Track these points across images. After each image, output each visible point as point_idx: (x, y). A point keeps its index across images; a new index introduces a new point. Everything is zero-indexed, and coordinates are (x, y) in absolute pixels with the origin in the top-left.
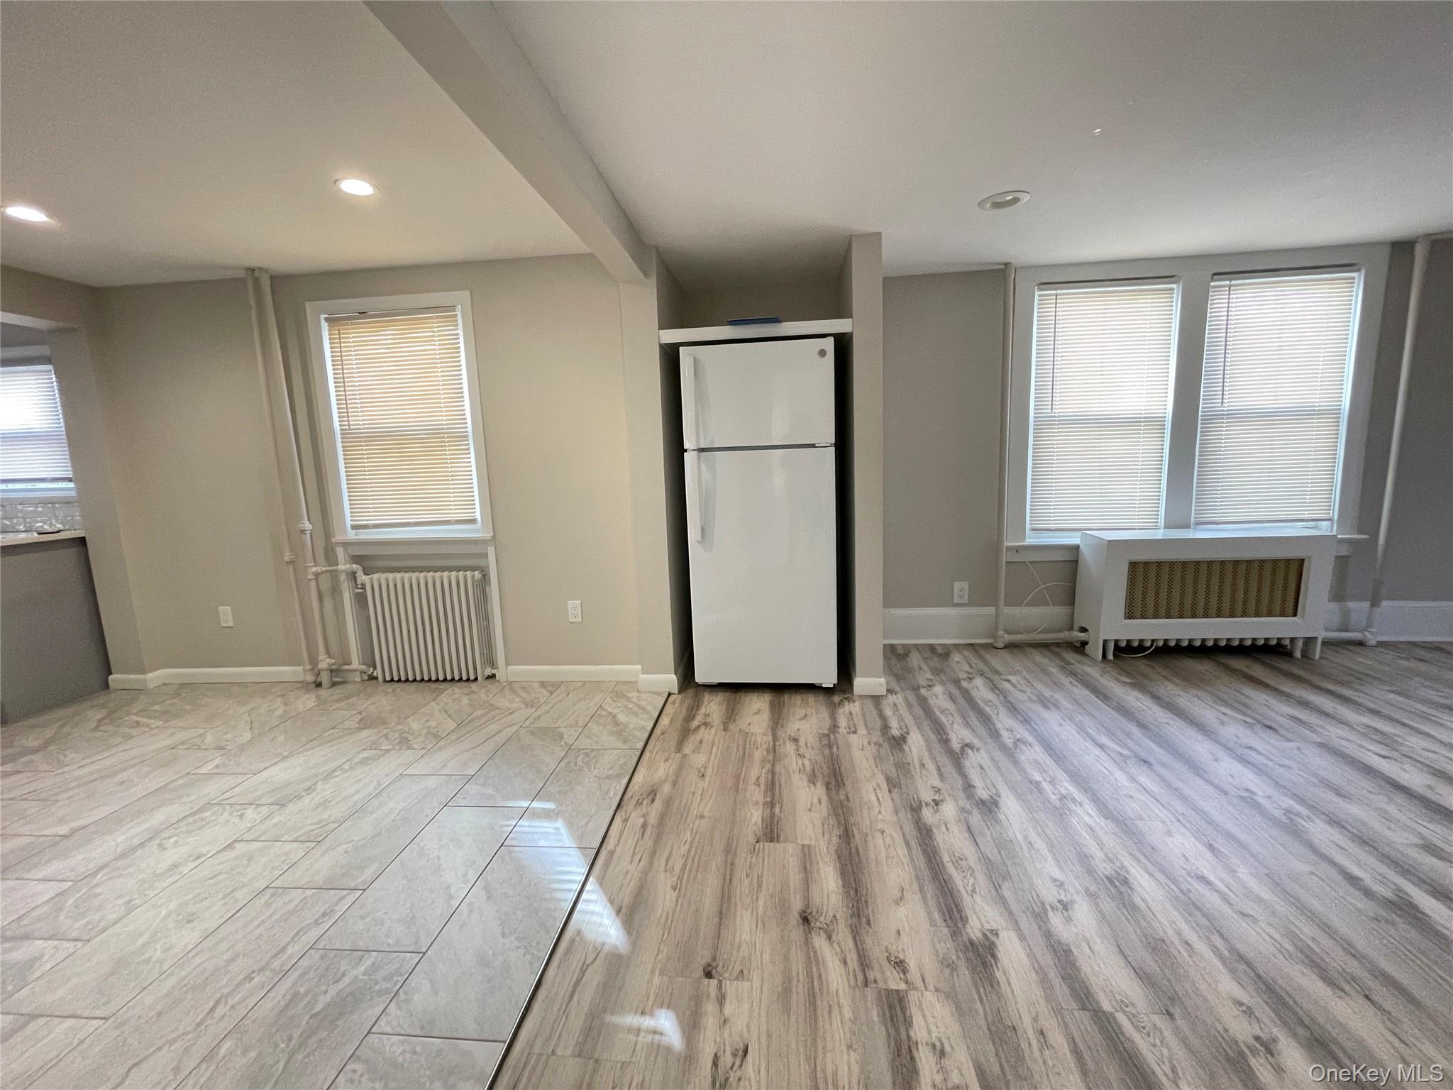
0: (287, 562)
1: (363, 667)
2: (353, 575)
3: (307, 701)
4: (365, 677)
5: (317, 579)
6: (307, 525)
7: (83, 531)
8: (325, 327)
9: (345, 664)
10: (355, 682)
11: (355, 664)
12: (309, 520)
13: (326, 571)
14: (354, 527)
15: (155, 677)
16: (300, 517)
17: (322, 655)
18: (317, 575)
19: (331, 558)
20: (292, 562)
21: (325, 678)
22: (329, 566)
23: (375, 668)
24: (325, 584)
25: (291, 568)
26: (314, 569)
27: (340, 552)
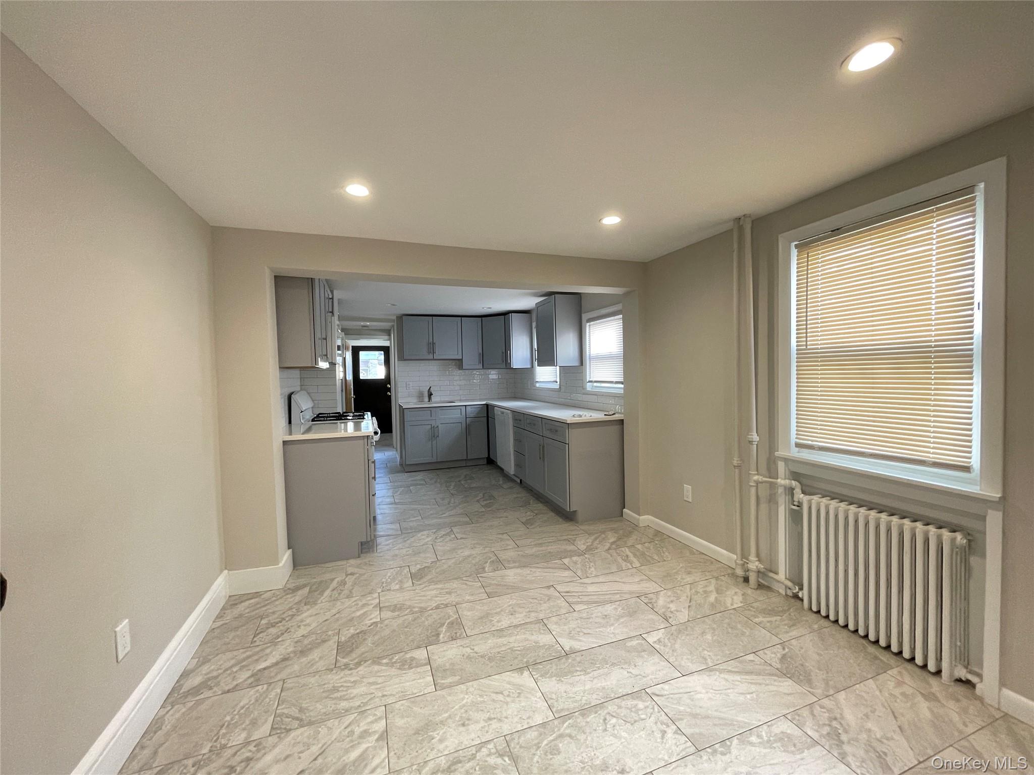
0: (735, 466)
1: (790, 584)
2: (791, 491)
3: (734, 597)
4: (790, 593)
5: (757, 487)
6: (755, 437)
7: (623, 415)
8: (794, 252)
9: (771, 571)
10: (780, 594)
11: (782, 576)
12: (757, 433)
13: (766, 482)
14: (798, 445)
15: (646, 519)
16: (749, 430)
17: (753, 558)
18: (757, 482)
19: (772, 472)
20: (739, 466)
21: (753, 578)
22: (770, 477)
23: (801, 589)
24: (764, 492)
25: (737, 471)
26: (756, 478)
27: (781, 466)
